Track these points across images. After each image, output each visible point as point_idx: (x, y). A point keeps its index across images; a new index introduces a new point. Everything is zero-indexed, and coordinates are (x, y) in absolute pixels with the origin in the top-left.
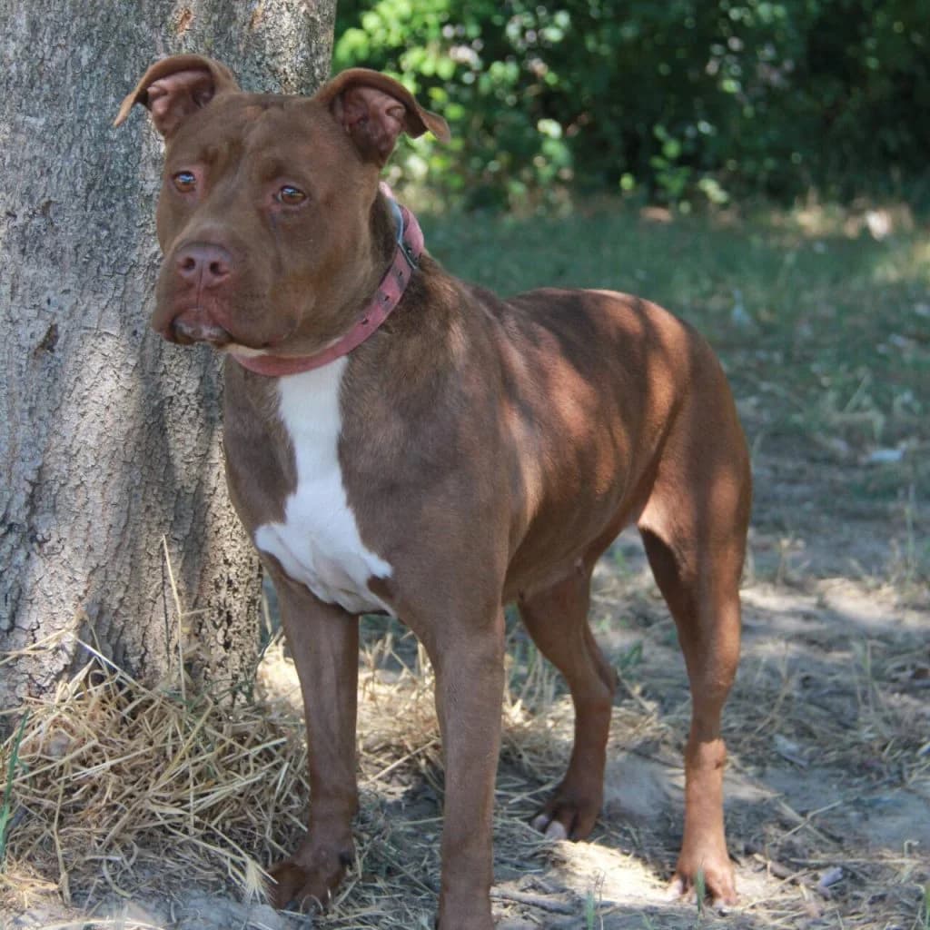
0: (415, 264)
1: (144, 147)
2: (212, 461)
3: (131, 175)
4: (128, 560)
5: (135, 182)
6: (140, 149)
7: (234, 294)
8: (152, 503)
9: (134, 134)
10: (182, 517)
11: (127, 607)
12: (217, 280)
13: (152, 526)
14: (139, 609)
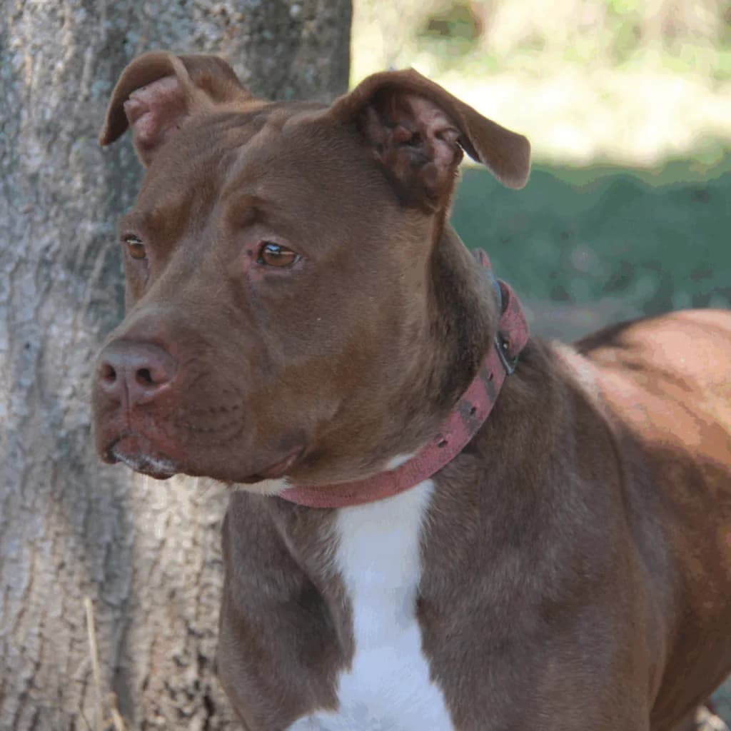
0: (511, 364)
1: (24, 113)
2: (155, 506)
3: (8, 149)
4: (36, 630)
5: (15, 157)
6: (18, 116)
7: (181, 412)
8: (68, 557)
9: (10, 98)
10: (116, 576)
11: (39, 689)
12: (150, 393)
13: (70, 587)
14: (60, 693)
